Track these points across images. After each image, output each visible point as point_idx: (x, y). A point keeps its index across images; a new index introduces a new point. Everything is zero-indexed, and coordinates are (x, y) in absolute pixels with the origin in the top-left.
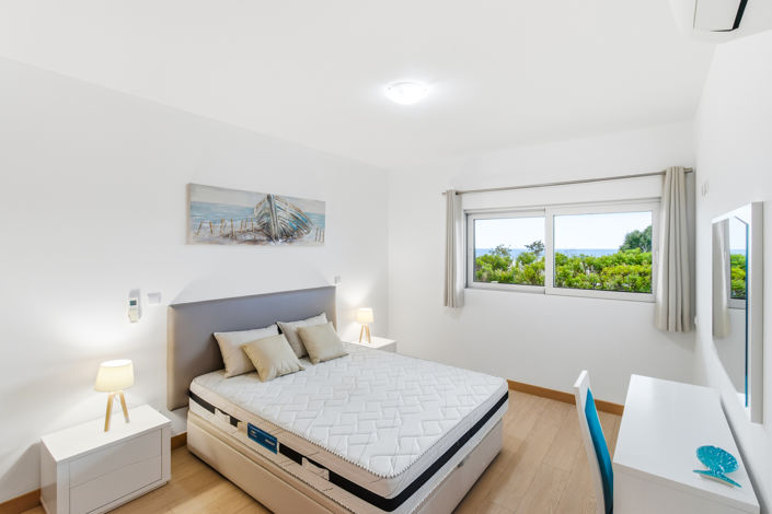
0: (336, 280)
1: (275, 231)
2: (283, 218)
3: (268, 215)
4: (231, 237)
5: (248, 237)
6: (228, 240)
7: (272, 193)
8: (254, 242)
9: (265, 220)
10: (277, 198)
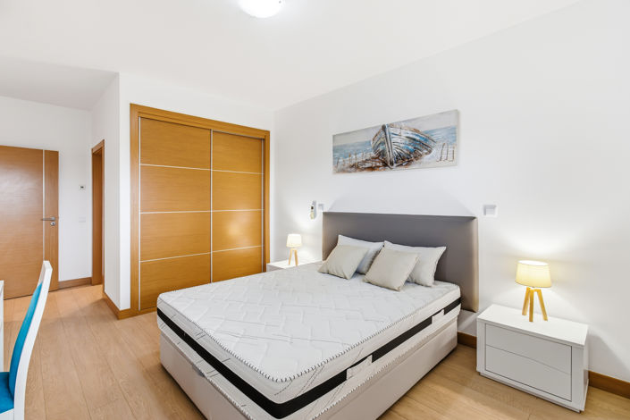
0: (486, 209)
1: (390, 156)
2: (399, 142)
3: (383, 143)
4: (356, 167)
5: (368, 165)
6: (353, 169)
7: (386, 123)
8: (372, 169)
9: (381, 148)
10: (391, 126)
